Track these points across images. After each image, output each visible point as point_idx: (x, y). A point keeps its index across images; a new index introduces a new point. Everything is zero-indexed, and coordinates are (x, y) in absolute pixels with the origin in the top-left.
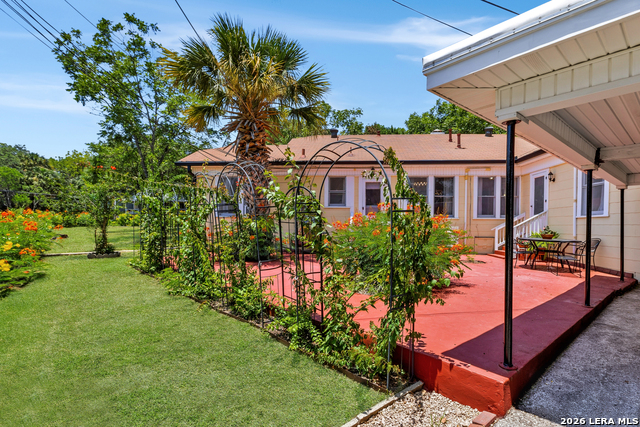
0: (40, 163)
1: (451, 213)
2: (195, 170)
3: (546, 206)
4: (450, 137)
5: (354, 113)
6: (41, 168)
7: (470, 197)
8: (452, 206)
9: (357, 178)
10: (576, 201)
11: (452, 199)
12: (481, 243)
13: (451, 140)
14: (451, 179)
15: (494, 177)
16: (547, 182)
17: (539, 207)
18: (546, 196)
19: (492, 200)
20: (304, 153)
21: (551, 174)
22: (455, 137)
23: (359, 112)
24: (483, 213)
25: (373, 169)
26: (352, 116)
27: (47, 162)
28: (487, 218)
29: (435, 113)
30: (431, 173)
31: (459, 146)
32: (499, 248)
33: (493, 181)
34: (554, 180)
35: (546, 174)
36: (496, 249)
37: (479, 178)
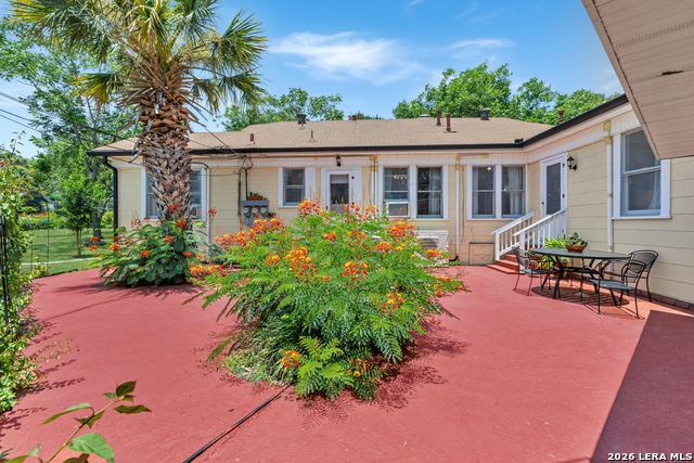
0: (18, 162)
1: (439, 213)
2: (114, 161)
3: (564, 203)
4: (439, 120)
5: (332, 100)
6: (19, 167)
7: (463, 192)
8: (440, 203)
9: (319, 169)
10: (612, 195)
11: (439, 196)
12: (477, 250)
13: (439, 124)
14: (439, 170)
15: (493, 167)
16: (564, 171)
17: (553, 205)
18: (564, 189)
19: (491, 196)
20: (252, 139)
21: (571, 159)
22: (444, 121)
23: (338, 99)
24: (479, 213)
25: (338, 157)
26: (330, 103)
27: (25, 161)
28: (485, 219)
29: (424, 100)
30: (413, 161)
31: (449, 130)
32: (501, 258)
33: (492, 173)
34: (575, 168)
35: (564, 160)
36: (498, 259)
37: (474, 168)
